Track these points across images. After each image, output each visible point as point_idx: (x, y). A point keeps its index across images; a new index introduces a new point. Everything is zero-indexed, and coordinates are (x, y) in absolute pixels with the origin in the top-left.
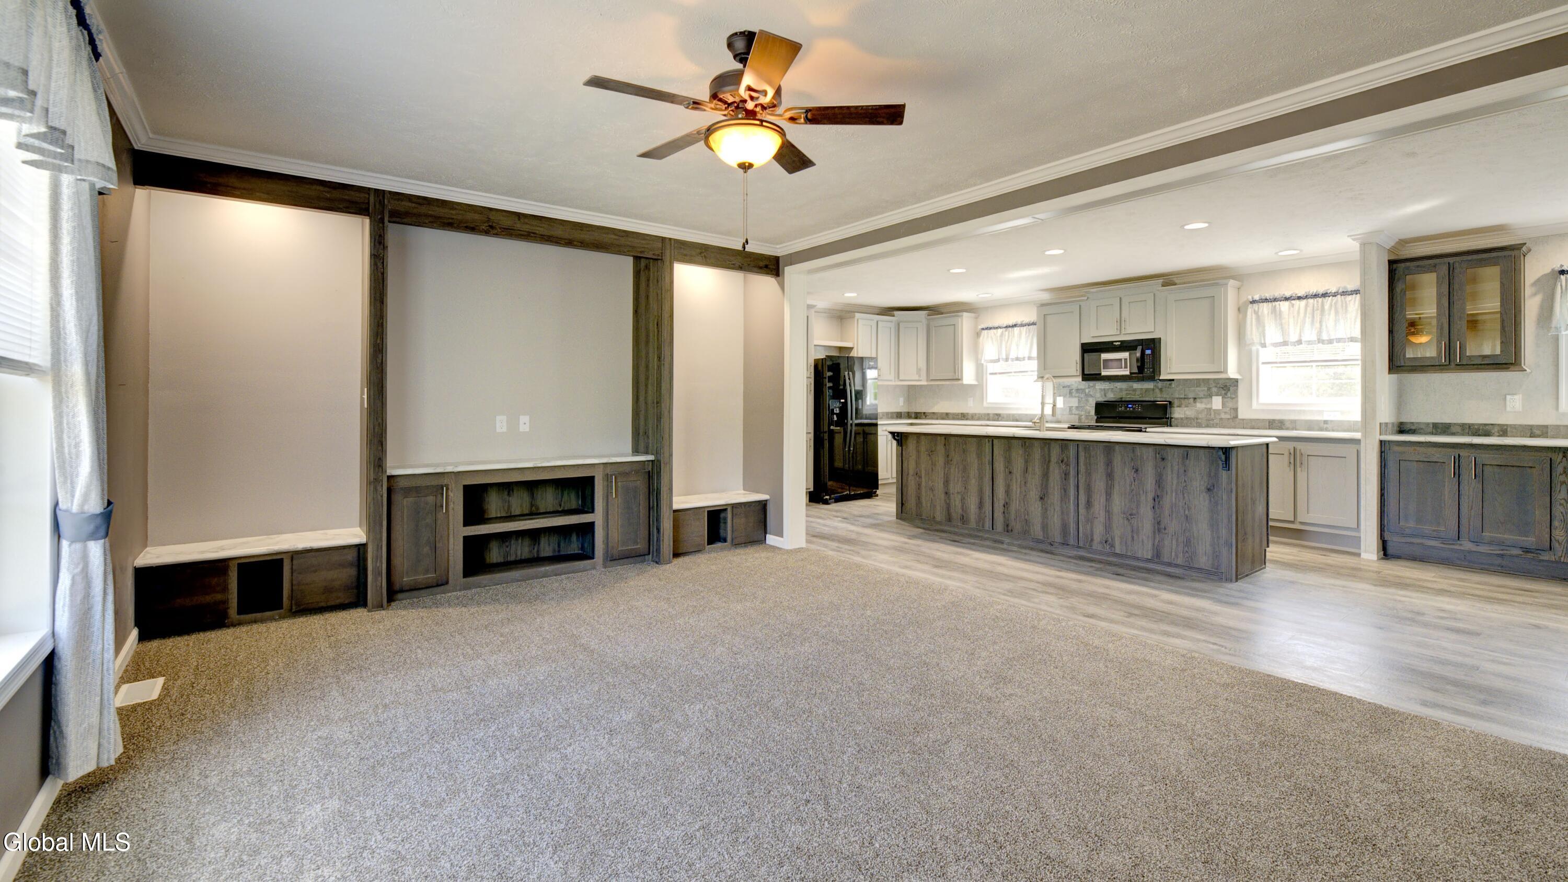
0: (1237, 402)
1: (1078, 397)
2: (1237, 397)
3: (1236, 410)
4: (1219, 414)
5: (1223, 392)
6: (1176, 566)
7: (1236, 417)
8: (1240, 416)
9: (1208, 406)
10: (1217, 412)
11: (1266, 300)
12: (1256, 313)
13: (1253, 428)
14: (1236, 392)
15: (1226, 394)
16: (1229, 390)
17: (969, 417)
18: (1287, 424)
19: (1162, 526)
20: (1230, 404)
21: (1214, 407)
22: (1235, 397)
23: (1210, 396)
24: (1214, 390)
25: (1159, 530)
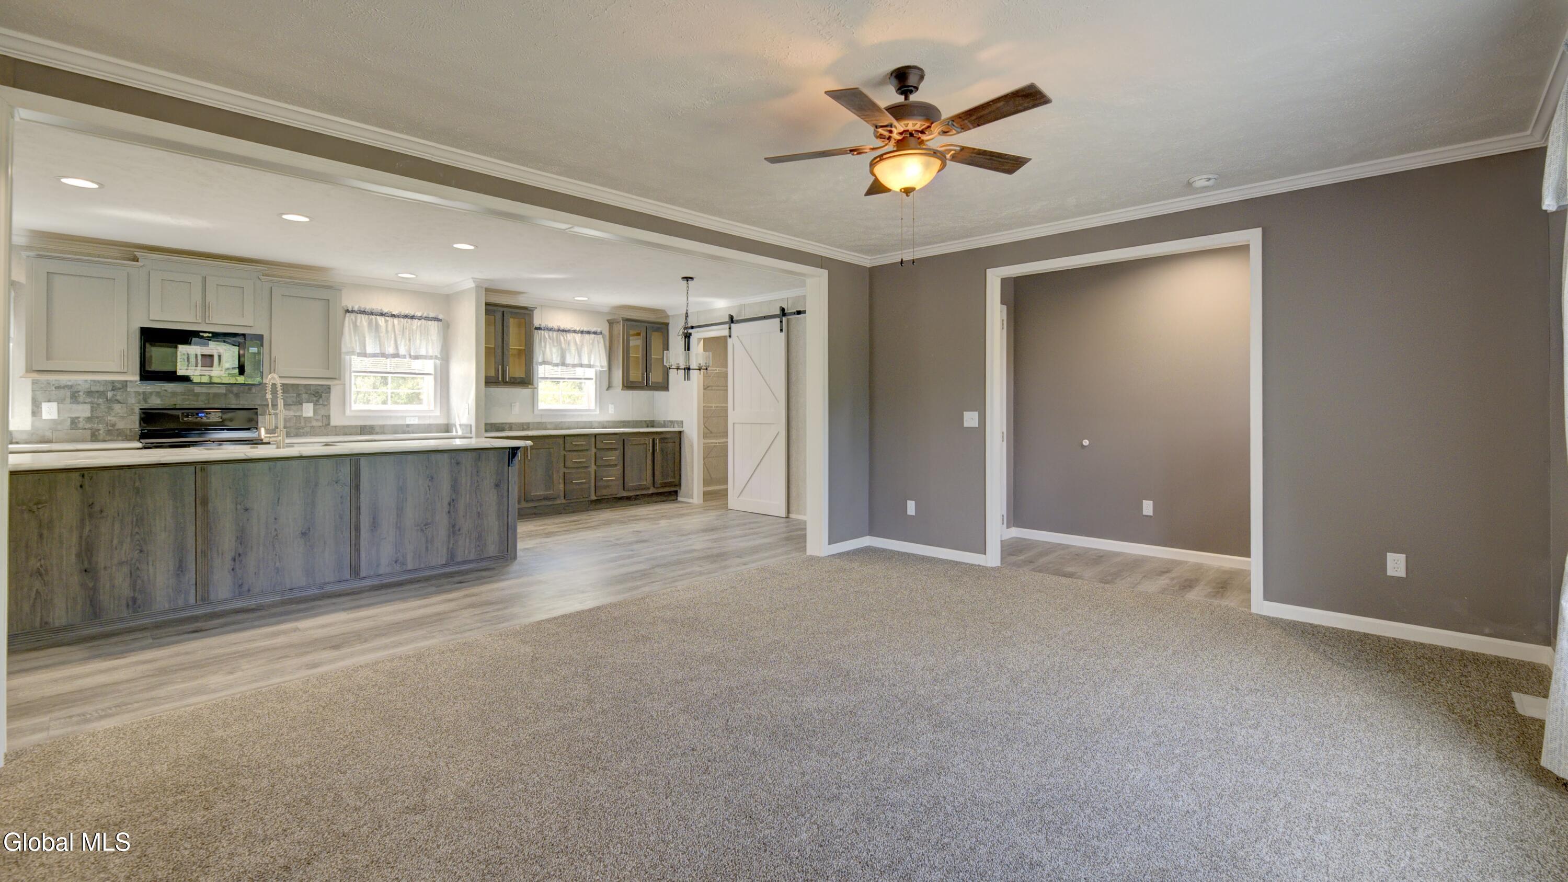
0: (329, 409)
1: (91, 403)
2: (329, 404)
3: (328, 417)
4: (310, 422)
5: (315, 399)
7: (329, 424)
8: (333, 423)
9: (298, 414)
10: (308, 419)
11: (363, 312)
12: (355, 324)
13: (346, 434)
14: (328, 399)
15: (317, 401)
16: (321, 397)
18: (377, 430)
19: (457, 528)
20: (322, 412)
21: (305, 415)
22: (327, 405)
23: (301, 403)
24: (305, 396)
25: (454, 533)
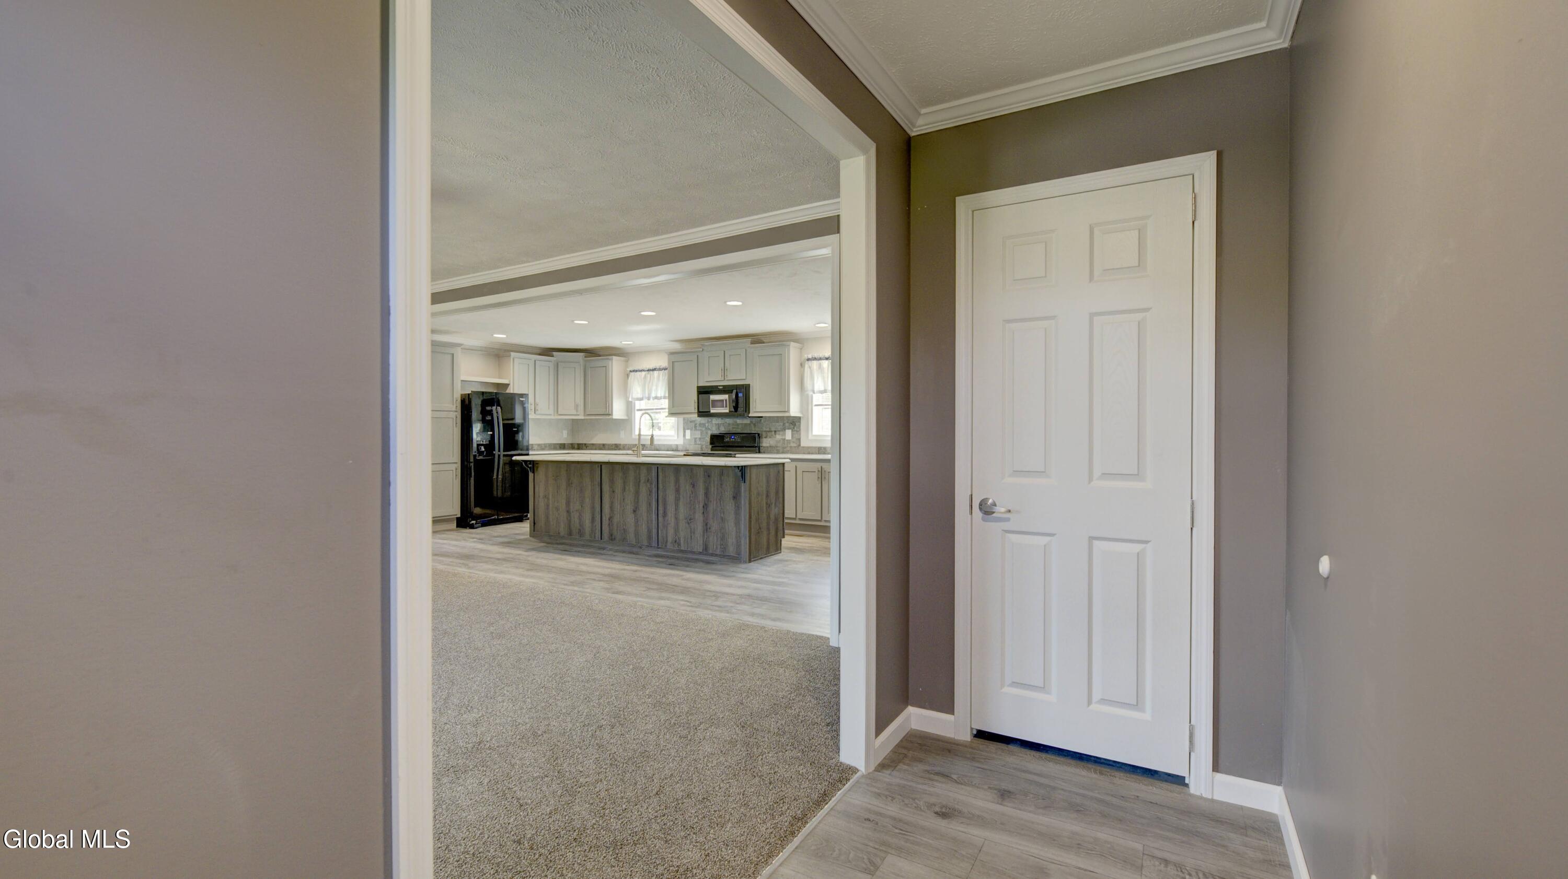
0: (800, 434)
1: (701, 430)
2: (800, 430)
3: (799, 440)
4: (790, 443)
5: (792, 426)
6: (716, 555)
7: (800, 445)
8: (802, 445)
9: (783, 437)
10: (789, 441)
11: (816, 357)
12: (810, 367)
13: (809, 453)
14: (799, 426)
15: (794, 428)
16: (795, 425)
17: (621, 447)
19: (708, 527)
20: (796, 436)
21: (787, 438)
22: (799, 431)
23: (784, 429)
24: (787, 425)
25: (707, 530)
